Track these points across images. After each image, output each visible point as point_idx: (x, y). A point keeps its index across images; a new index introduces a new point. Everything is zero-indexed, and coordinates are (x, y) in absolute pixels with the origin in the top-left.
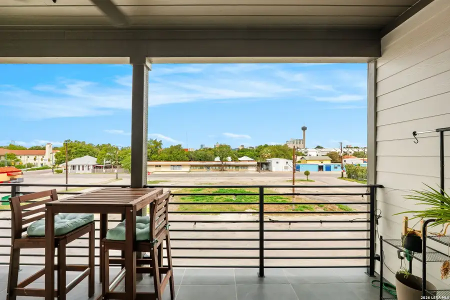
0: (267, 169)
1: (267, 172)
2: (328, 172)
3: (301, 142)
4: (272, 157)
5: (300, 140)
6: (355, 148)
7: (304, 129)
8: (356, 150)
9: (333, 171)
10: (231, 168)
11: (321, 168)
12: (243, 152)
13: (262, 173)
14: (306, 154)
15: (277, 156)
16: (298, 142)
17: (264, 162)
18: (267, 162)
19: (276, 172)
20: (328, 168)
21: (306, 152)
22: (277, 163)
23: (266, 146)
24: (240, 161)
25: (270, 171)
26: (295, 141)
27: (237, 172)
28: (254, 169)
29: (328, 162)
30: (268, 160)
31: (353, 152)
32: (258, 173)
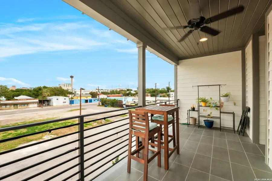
0: (48, 105)
1: (49, 107)
2: (91, 103)
3: (70, 85)
4: (51, 95)
5: (69, 84)
6: (101, 90)
7: (72, 77)
8: (102, 91)
9: (93, 103)
10: (8, 107)
11: (86, 101)
12: (18, 92)
13: (44, 108)
14: (75, 93)
15: (56, 95)
16: (68, 85)
17: (45, 99)
18: (48, 99)
19: (57, 106)
20: (91, 101)
21: (75, 92)
22: (57, 99)
23: (45, 87)
24: (17, 100)
25: (51, 106)
26: (66, 85)
27: (17, 110)
28: (36, 105)
29: (90, 98)
30: (48, 98)
31: (101, 92)
32: (41, 108)
